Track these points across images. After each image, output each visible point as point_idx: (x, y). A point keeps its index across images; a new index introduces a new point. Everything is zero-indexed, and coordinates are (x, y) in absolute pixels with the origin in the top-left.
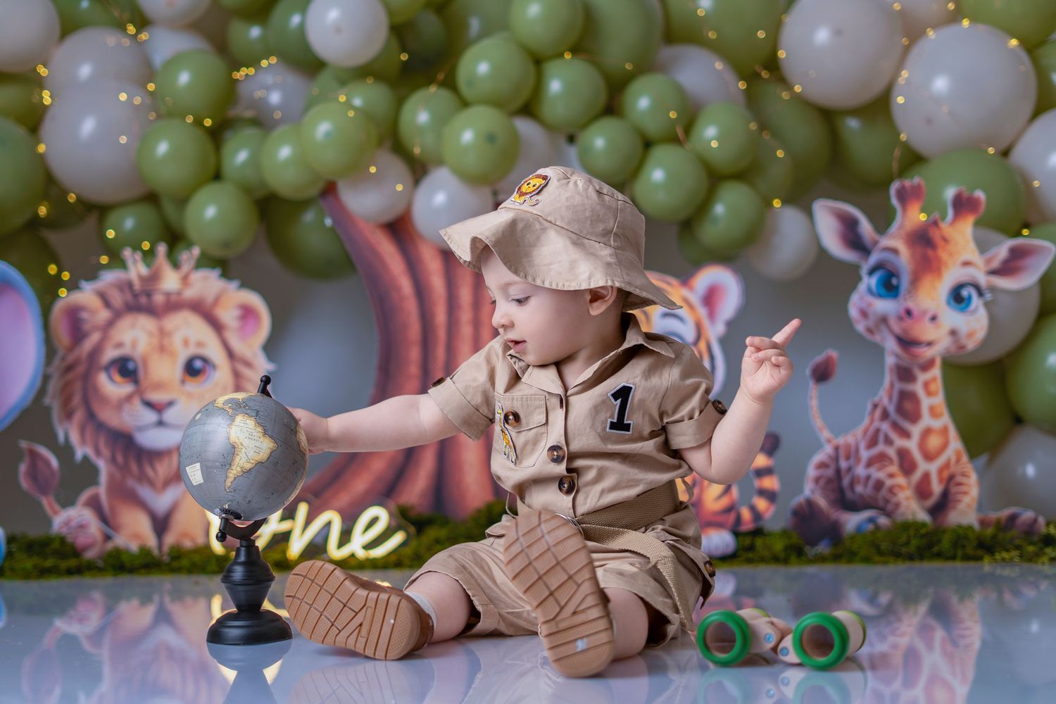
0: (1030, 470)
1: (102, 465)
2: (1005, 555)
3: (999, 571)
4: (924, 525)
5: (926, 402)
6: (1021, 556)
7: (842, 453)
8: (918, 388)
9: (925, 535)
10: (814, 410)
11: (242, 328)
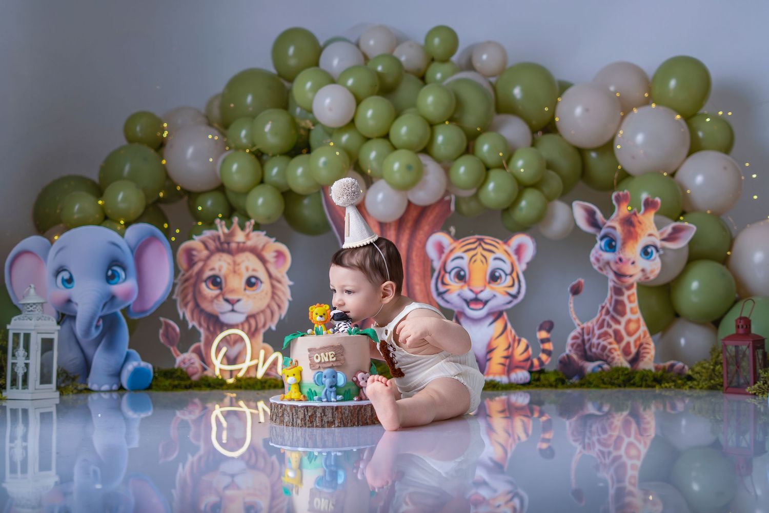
0: (683, 341)
1: (202, 331)
2: (667, 385)
3: (663, 393)
4: (626, 369)
5: (629, 306)
6: (675, 386)
7: (585, 331)
8: (625, 298)
9: (627, 374)
10: (572, 310)
11: (276, 262)
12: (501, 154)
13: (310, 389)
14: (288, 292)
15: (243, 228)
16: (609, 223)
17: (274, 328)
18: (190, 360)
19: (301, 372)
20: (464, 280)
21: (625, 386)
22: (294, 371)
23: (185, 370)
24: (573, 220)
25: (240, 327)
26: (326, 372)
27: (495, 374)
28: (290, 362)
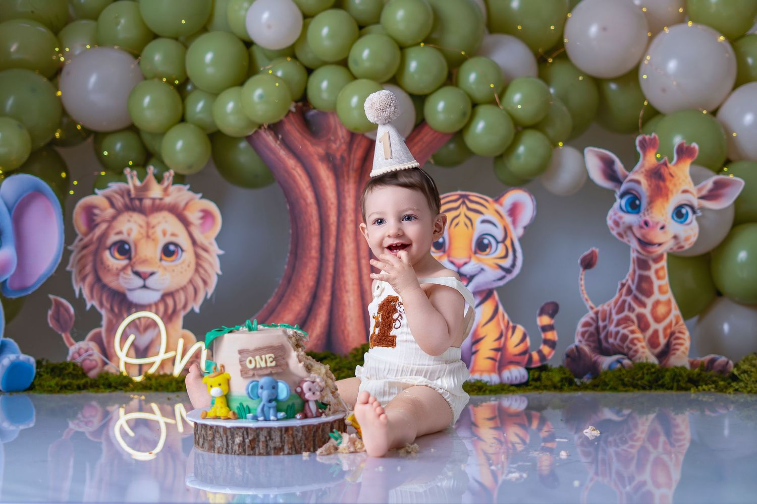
0: (726, 327)
1: (103, 312)
2: (704, 387)
3: (701, 398)
4: (653, 366)
5: (656, 283)
6: (716, 388)
7: (600, 315)
8: (651, 274)
9: (654, 373)
10: (583, 288)
11: (202, 225)
12: (492, 86)
13: (241, 404)
14: (217, 263)
15: (159, 179)
16: (632, 176)
17: (197, 310)
18: (87, 351)
19: (228, 381)
20: (443, 249)
21: (651, 388)
22: (220, 379)
23: (79, 364)
24: (585, 172)
25: (154, 309)
26: (263, 381)
27: (482, 372)
28: (213, 366)
